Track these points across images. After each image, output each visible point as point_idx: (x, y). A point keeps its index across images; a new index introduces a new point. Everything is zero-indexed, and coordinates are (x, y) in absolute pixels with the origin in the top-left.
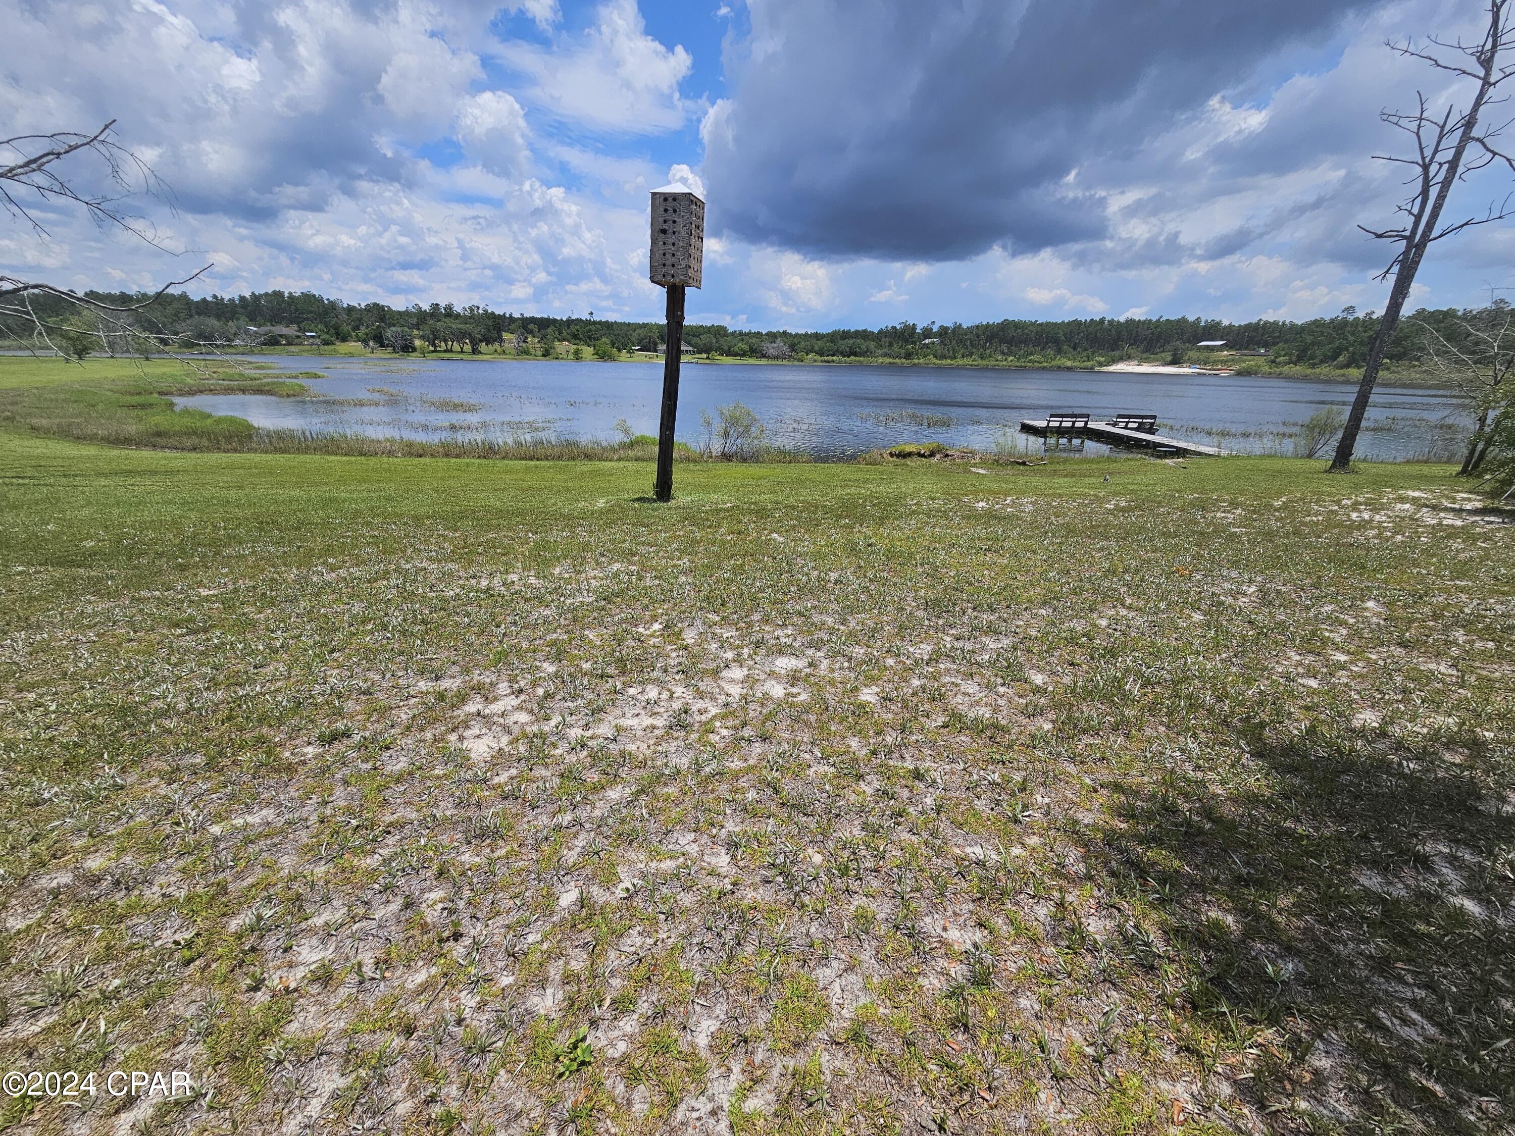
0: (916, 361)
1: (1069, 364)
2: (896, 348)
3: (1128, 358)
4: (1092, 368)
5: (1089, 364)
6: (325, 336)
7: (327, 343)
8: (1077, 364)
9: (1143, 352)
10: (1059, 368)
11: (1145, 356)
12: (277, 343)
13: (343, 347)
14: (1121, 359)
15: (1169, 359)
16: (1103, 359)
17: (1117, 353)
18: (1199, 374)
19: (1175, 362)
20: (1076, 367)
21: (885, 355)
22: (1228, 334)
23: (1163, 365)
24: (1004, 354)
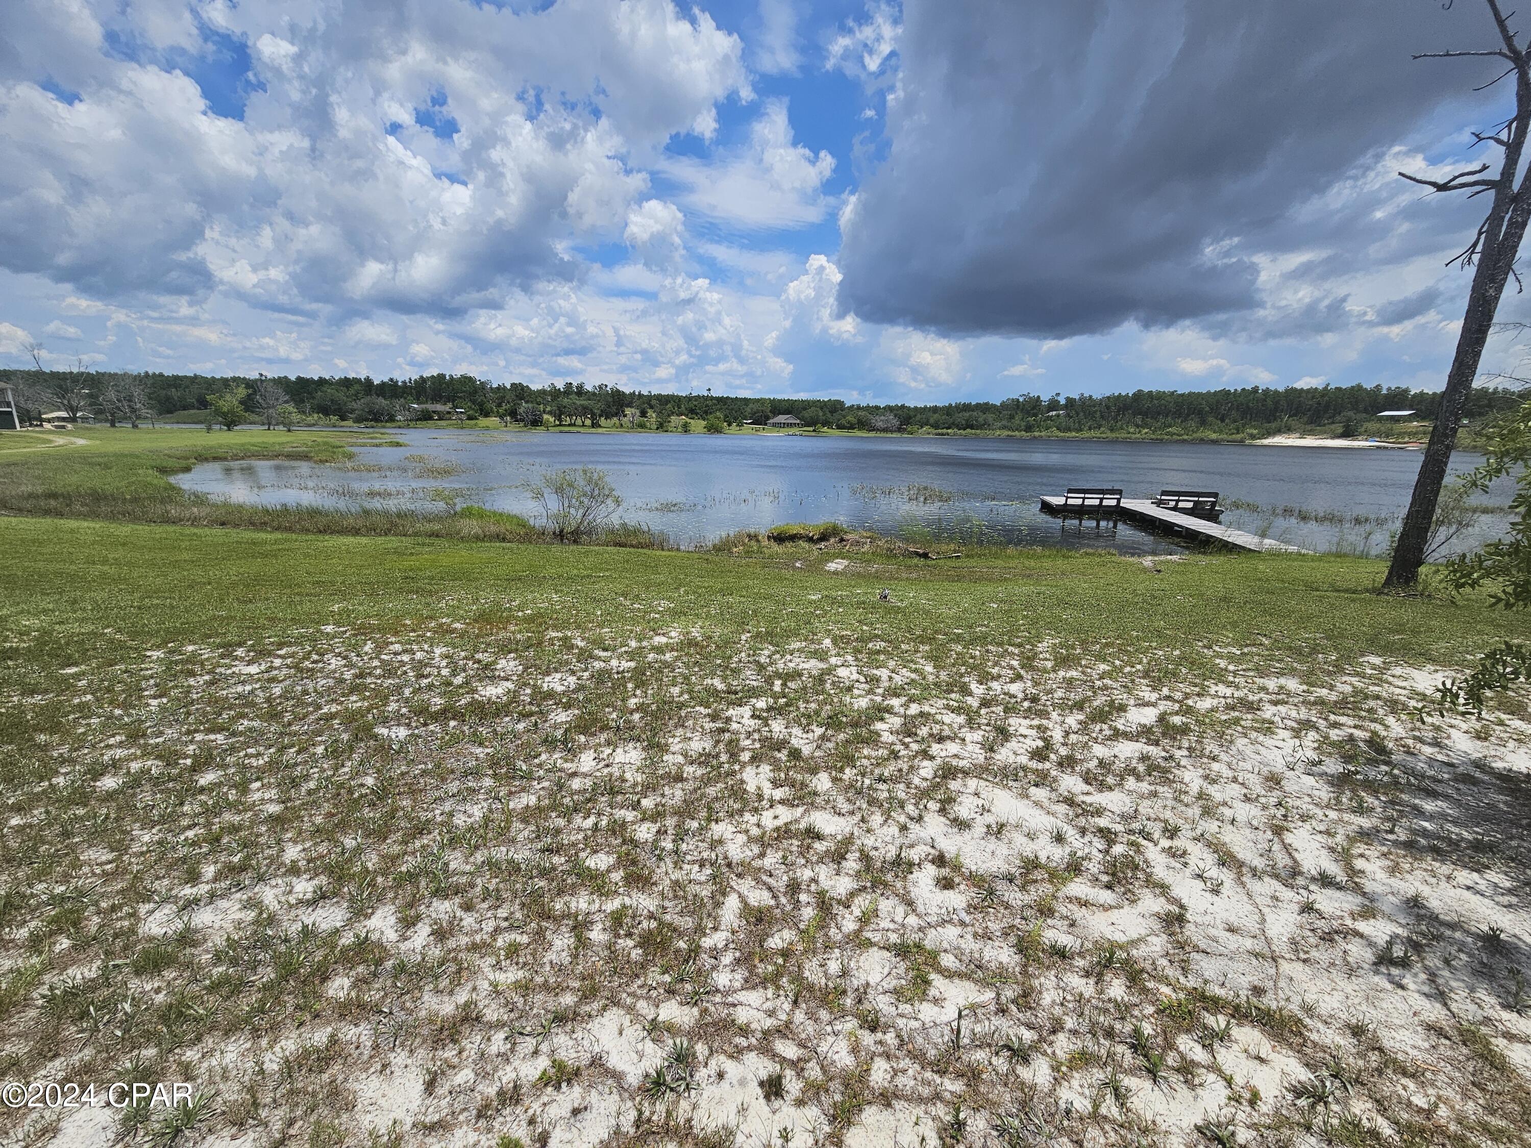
0: (1036, 434)
1: (1214, 436)
2: (1017, 420)
3: (1288, 430)
4: (1242, 441)
5: (1239, 437)
6: (471, 412)
7: (470, 418)
8: (1224, 436)
9: (1307, 423)
10: (1202, 441)
11: (1309, 427)
12: (431, 418)
13: (483, 422)
14: (1278, 432)
15: (1340, 430)
16: (1255, 432)
17: (1274, 425)
18: (1378, 447)
19: (1345, 435)
20: (1222, 440)
21: (1004, 427)
22: (1419, 403)
23: (1332, 438)
24: (1137, 426)
